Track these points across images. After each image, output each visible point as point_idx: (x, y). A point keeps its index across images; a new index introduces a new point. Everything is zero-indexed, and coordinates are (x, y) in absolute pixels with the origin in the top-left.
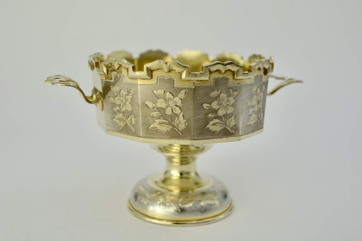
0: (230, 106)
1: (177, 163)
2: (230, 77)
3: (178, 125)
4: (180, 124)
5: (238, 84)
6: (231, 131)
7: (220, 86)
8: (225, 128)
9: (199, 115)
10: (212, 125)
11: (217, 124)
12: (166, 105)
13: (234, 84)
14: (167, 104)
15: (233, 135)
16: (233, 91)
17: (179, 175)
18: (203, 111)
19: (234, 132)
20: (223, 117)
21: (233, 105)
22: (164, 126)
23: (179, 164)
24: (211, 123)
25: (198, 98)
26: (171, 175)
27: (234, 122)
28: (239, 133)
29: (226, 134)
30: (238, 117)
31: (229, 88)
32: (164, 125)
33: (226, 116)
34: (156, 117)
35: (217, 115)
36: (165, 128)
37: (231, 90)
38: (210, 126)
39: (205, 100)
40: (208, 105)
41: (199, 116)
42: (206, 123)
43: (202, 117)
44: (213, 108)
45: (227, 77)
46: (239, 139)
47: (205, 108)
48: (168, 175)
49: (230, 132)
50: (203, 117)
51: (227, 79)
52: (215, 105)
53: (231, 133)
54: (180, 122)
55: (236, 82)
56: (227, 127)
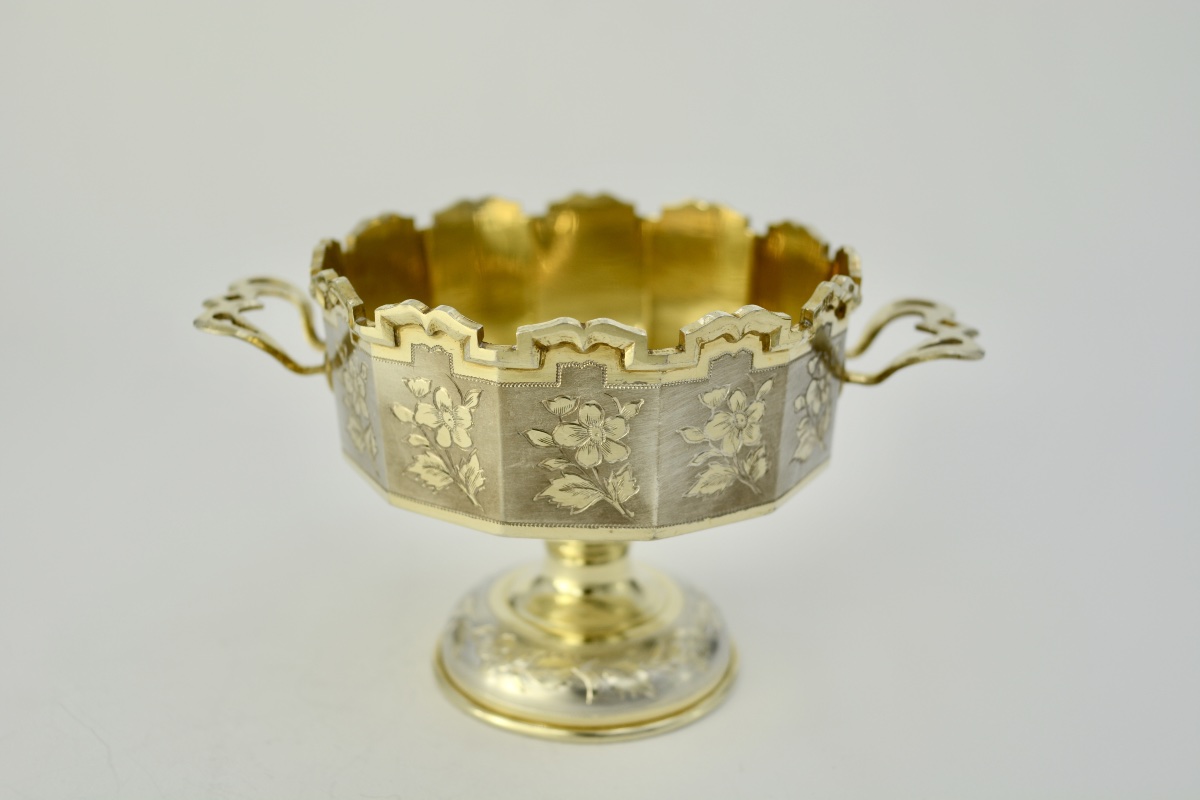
0: (617, 443)
1: (574, 559)
2: (612, 364)
3: (467, 478)
4: (472, 478)
5: (637, 383)
6: (623, 512)
7: (580, 386)
8: (602, 503)
9: (518, 460)
10: (561, 490)
11: (577, 490)
12: (435, 419)
13: (625, 383)
14: (438, 417)
15: (632, 523)
16: (623, 402)
17: (577, 592)
18: (530, 450)
19: (632, 514)
20: (595, 472)
21: (624, 442)
22: (435, 474)
23: (580, 562)
24: (558, 484)
25: (512, 413)
26: (555, 591)
27: (631, 488)
28: (649, 518)
29: (607, 518)
30: (644, 474)
31: (608, 394)
32: (436, 471)
33: (604, 469)
34: (417, 447)
35: (576, 463)
36: (438, 481)
37: (615, 399)
38: (554, 491)
39: (535, 422)
40: (544, 435)
41: (519, 464)
42: (543, 482)
43: (528, 465)
44: (561, 444)
45: (601, 361)
46: (652, 535)
47: (536, 442)
48: (544, 590)
49: (620, 514)
50: (531, 468)
51: (601, 370)
52: (564, 436)
53: (626, 519)
54: (471, 471)
55: (631, 379)
56: (609, 500)
